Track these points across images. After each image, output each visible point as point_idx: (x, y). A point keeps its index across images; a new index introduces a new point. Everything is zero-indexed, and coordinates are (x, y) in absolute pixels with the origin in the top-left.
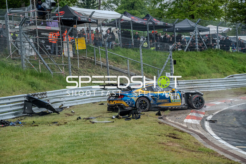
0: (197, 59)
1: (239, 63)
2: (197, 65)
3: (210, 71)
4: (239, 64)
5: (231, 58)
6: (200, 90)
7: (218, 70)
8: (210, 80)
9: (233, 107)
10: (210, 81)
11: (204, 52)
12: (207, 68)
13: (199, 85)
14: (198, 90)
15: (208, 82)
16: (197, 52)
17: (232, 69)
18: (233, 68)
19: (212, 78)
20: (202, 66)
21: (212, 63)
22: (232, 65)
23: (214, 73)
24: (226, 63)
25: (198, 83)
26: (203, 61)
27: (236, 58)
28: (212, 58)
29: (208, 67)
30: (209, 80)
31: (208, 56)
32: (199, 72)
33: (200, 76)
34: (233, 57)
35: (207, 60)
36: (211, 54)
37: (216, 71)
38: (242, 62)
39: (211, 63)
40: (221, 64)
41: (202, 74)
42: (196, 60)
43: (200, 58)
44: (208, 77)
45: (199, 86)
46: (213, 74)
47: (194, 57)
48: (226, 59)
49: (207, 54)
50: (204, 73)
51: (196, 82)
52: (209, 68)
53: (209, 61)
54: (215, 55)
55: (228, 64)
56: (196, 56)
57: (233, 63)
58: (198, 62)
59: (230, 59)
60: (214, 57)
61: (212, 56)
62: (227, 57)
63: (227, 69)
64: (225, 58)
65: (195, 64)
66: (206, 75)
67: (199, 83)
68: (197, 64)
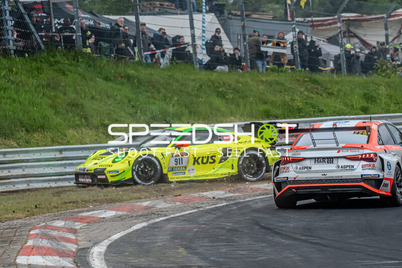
0: (13, 82)
1: (149, 97)
2: (14, 101)
3: (59, 120)
4: (152, 100)
5: (125, 81)
6: (31, 182)
7: (86, 119)
8: (65, 150)
9: (162, 221)
10: (66, 154)
11: (35, 60)
12: (50, 113)
13: (26, 167)
14: (26, 182)
15: (58, 155)
16: (10, 59)
17: (131, 115)
18: (132, 111)
19: (68, 143)
20: (33, 104)
21: (65, 94)
22: (129, 102)
23: (75, 127)
24: (108, 97)
25: (23, 161)
26: (33, 89)
27: (139, 81)
28: (62, 78)
29: (53, 107)
30: (61, 151)
31: (48, 74)
32: (22, 125)
33: (28, 137)
34: (129, 77)
35: (48, 85)
36: (60, 66)
37: (80, 120)
38: (159, 93)
39: (61, 96)
40: (93, 98)
41: (35, 131)
42: (9, 84)
43: (23, 78)
44: (54, 142)
45: (27, 171)
46: (71, 131)
47: (4, 76)
48: (110, 84)
49: (45, 66)
50: (42, 127)
51: (17, 157)
52: (57, 113)
53: (54, 88)
54: (71, 68)
55: (115, 100)
56: (11, 71)
57: (131, 96)
58: (17, 92)
59: (122, 84)
60: (70, 75)
61: (64, 74)
62: (112, 78)
63: (114, 116)
64: (107, 79)
65: (10, 98)
66: (49, 135)
67: (27, 161)
68: (15, 96)
